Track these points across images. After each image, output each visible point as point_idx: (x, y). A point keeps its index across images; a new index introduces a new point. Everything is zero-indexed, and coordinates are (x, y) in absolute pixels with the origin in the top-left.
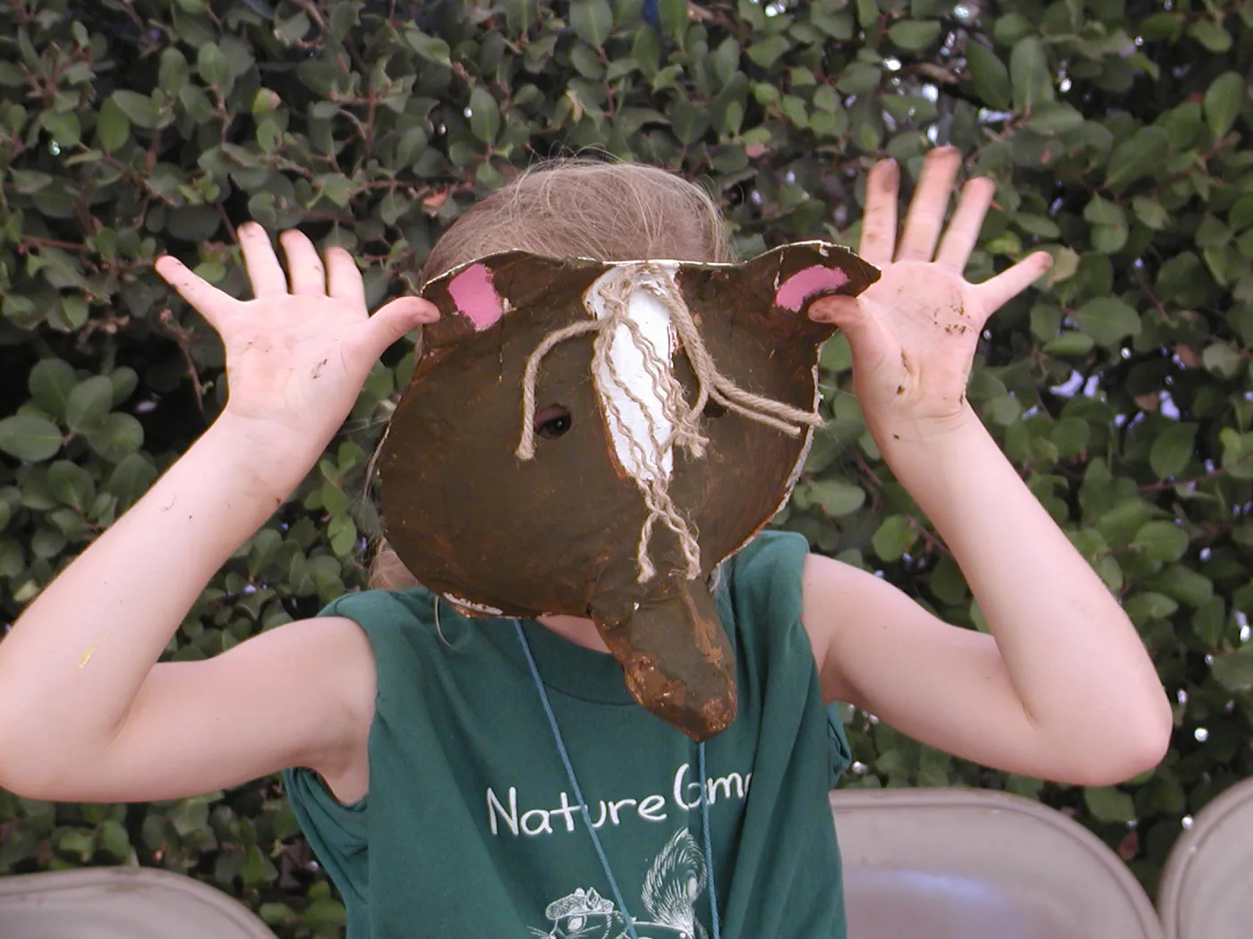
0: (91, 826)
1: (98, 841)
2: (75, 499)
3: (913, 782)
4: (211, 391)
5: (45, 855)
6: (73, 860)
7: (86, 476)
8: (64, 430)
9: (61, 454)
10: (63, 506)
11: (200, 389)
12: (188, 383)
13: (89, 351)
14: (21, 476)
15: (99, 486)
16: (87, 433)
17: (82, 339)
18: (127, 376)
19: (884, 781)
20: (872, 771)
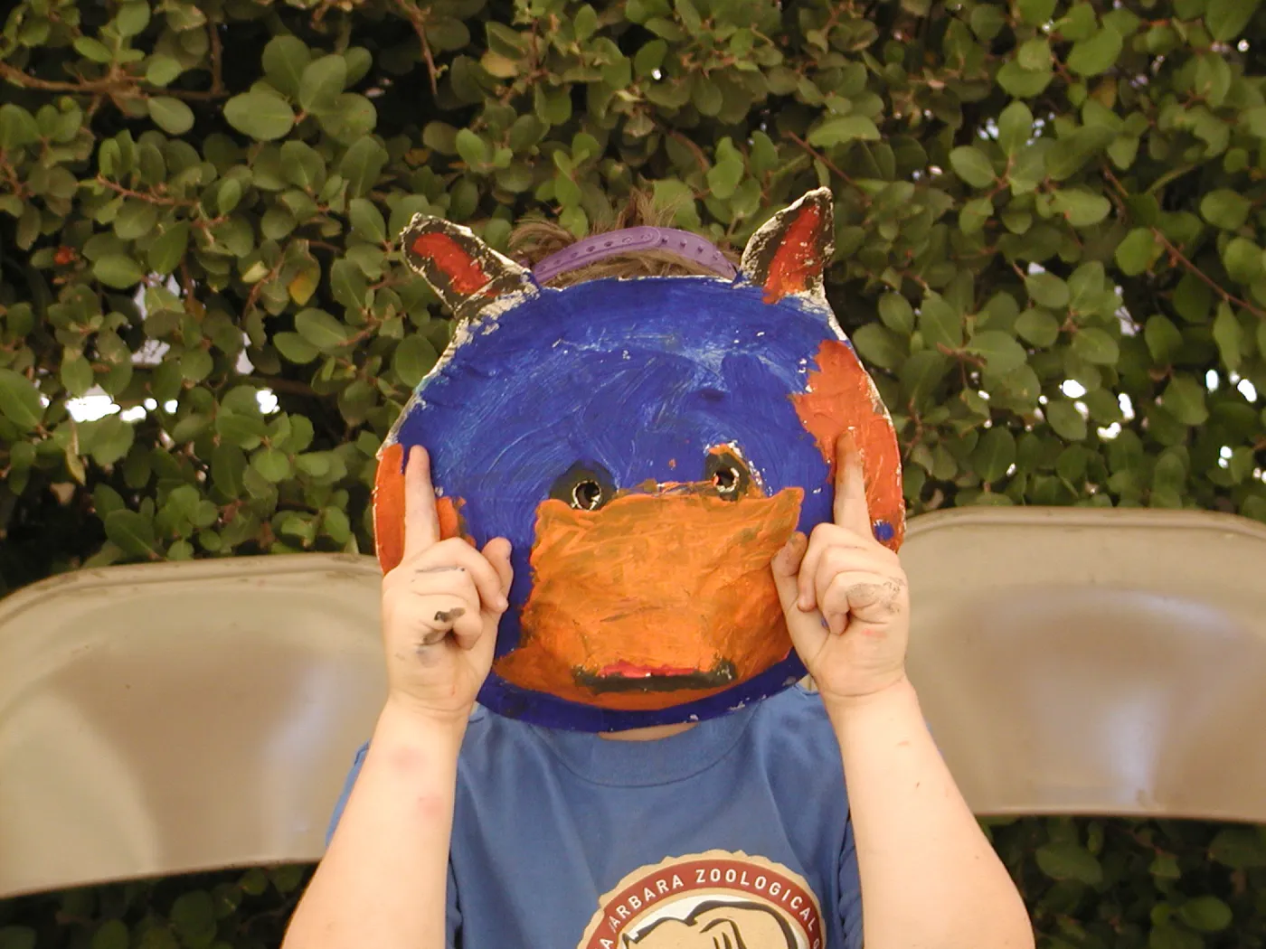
0: (313, 512)
1: (320, 527)
2: (305, 180)
3: (1145, 503)
4: (445, 74)
5: (266, 539)
6: (294, 544)
7: (318, 157)
8: (297, 109)
9: (293, 134)
10: (295, 187)
11: (435, 73)
12: (423, 68)
13: (323, 29)
14: (252, 153)
15: (330, 168)
16: (320, 113)
17: (318, 16)
18: (362, 56)
19: (1115, 500)
20: (1104, 490)
